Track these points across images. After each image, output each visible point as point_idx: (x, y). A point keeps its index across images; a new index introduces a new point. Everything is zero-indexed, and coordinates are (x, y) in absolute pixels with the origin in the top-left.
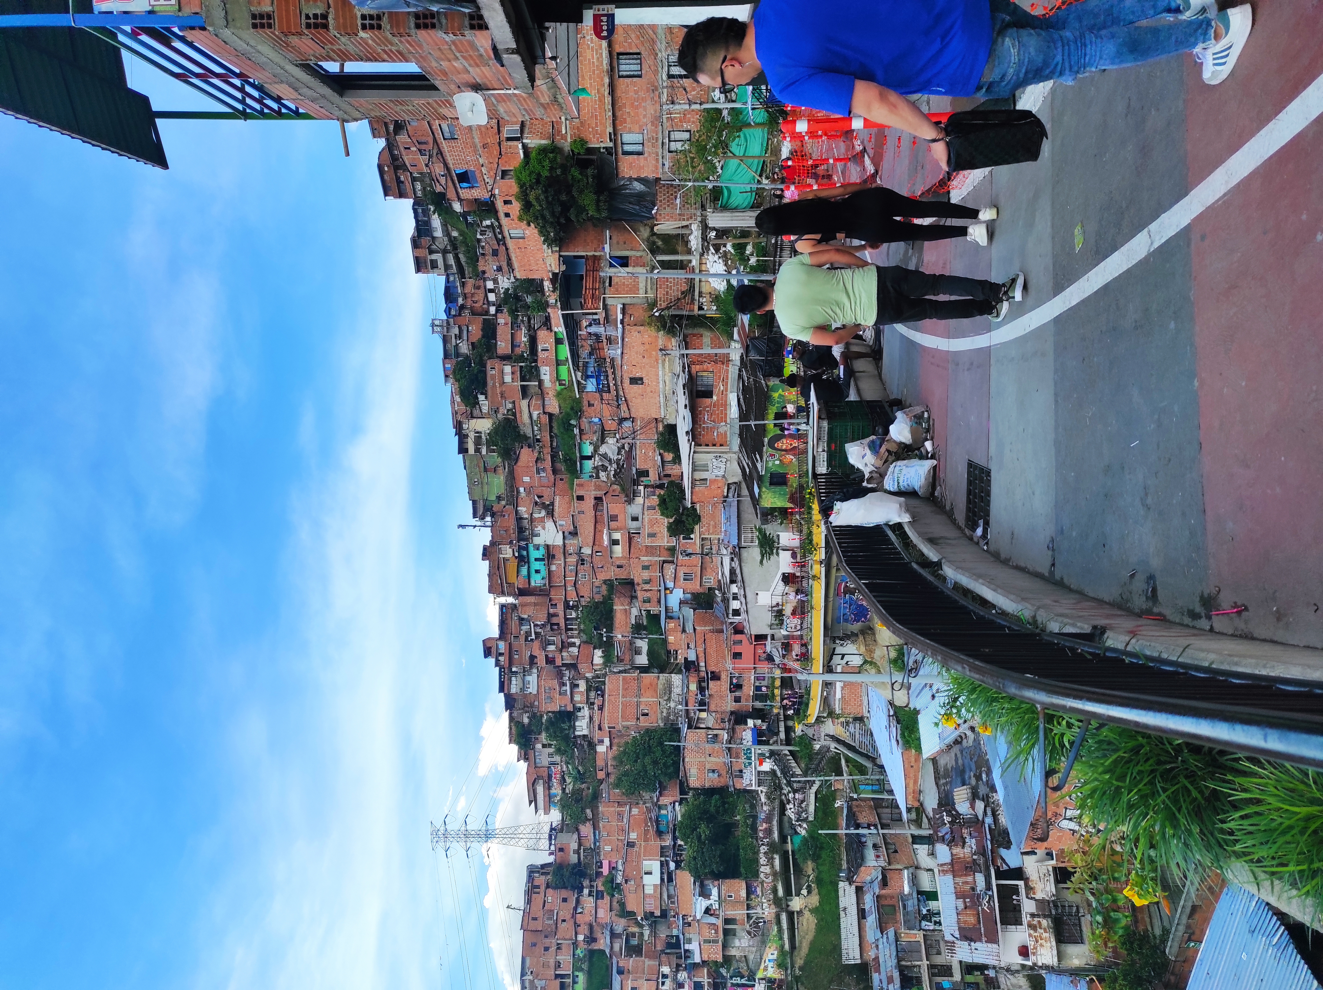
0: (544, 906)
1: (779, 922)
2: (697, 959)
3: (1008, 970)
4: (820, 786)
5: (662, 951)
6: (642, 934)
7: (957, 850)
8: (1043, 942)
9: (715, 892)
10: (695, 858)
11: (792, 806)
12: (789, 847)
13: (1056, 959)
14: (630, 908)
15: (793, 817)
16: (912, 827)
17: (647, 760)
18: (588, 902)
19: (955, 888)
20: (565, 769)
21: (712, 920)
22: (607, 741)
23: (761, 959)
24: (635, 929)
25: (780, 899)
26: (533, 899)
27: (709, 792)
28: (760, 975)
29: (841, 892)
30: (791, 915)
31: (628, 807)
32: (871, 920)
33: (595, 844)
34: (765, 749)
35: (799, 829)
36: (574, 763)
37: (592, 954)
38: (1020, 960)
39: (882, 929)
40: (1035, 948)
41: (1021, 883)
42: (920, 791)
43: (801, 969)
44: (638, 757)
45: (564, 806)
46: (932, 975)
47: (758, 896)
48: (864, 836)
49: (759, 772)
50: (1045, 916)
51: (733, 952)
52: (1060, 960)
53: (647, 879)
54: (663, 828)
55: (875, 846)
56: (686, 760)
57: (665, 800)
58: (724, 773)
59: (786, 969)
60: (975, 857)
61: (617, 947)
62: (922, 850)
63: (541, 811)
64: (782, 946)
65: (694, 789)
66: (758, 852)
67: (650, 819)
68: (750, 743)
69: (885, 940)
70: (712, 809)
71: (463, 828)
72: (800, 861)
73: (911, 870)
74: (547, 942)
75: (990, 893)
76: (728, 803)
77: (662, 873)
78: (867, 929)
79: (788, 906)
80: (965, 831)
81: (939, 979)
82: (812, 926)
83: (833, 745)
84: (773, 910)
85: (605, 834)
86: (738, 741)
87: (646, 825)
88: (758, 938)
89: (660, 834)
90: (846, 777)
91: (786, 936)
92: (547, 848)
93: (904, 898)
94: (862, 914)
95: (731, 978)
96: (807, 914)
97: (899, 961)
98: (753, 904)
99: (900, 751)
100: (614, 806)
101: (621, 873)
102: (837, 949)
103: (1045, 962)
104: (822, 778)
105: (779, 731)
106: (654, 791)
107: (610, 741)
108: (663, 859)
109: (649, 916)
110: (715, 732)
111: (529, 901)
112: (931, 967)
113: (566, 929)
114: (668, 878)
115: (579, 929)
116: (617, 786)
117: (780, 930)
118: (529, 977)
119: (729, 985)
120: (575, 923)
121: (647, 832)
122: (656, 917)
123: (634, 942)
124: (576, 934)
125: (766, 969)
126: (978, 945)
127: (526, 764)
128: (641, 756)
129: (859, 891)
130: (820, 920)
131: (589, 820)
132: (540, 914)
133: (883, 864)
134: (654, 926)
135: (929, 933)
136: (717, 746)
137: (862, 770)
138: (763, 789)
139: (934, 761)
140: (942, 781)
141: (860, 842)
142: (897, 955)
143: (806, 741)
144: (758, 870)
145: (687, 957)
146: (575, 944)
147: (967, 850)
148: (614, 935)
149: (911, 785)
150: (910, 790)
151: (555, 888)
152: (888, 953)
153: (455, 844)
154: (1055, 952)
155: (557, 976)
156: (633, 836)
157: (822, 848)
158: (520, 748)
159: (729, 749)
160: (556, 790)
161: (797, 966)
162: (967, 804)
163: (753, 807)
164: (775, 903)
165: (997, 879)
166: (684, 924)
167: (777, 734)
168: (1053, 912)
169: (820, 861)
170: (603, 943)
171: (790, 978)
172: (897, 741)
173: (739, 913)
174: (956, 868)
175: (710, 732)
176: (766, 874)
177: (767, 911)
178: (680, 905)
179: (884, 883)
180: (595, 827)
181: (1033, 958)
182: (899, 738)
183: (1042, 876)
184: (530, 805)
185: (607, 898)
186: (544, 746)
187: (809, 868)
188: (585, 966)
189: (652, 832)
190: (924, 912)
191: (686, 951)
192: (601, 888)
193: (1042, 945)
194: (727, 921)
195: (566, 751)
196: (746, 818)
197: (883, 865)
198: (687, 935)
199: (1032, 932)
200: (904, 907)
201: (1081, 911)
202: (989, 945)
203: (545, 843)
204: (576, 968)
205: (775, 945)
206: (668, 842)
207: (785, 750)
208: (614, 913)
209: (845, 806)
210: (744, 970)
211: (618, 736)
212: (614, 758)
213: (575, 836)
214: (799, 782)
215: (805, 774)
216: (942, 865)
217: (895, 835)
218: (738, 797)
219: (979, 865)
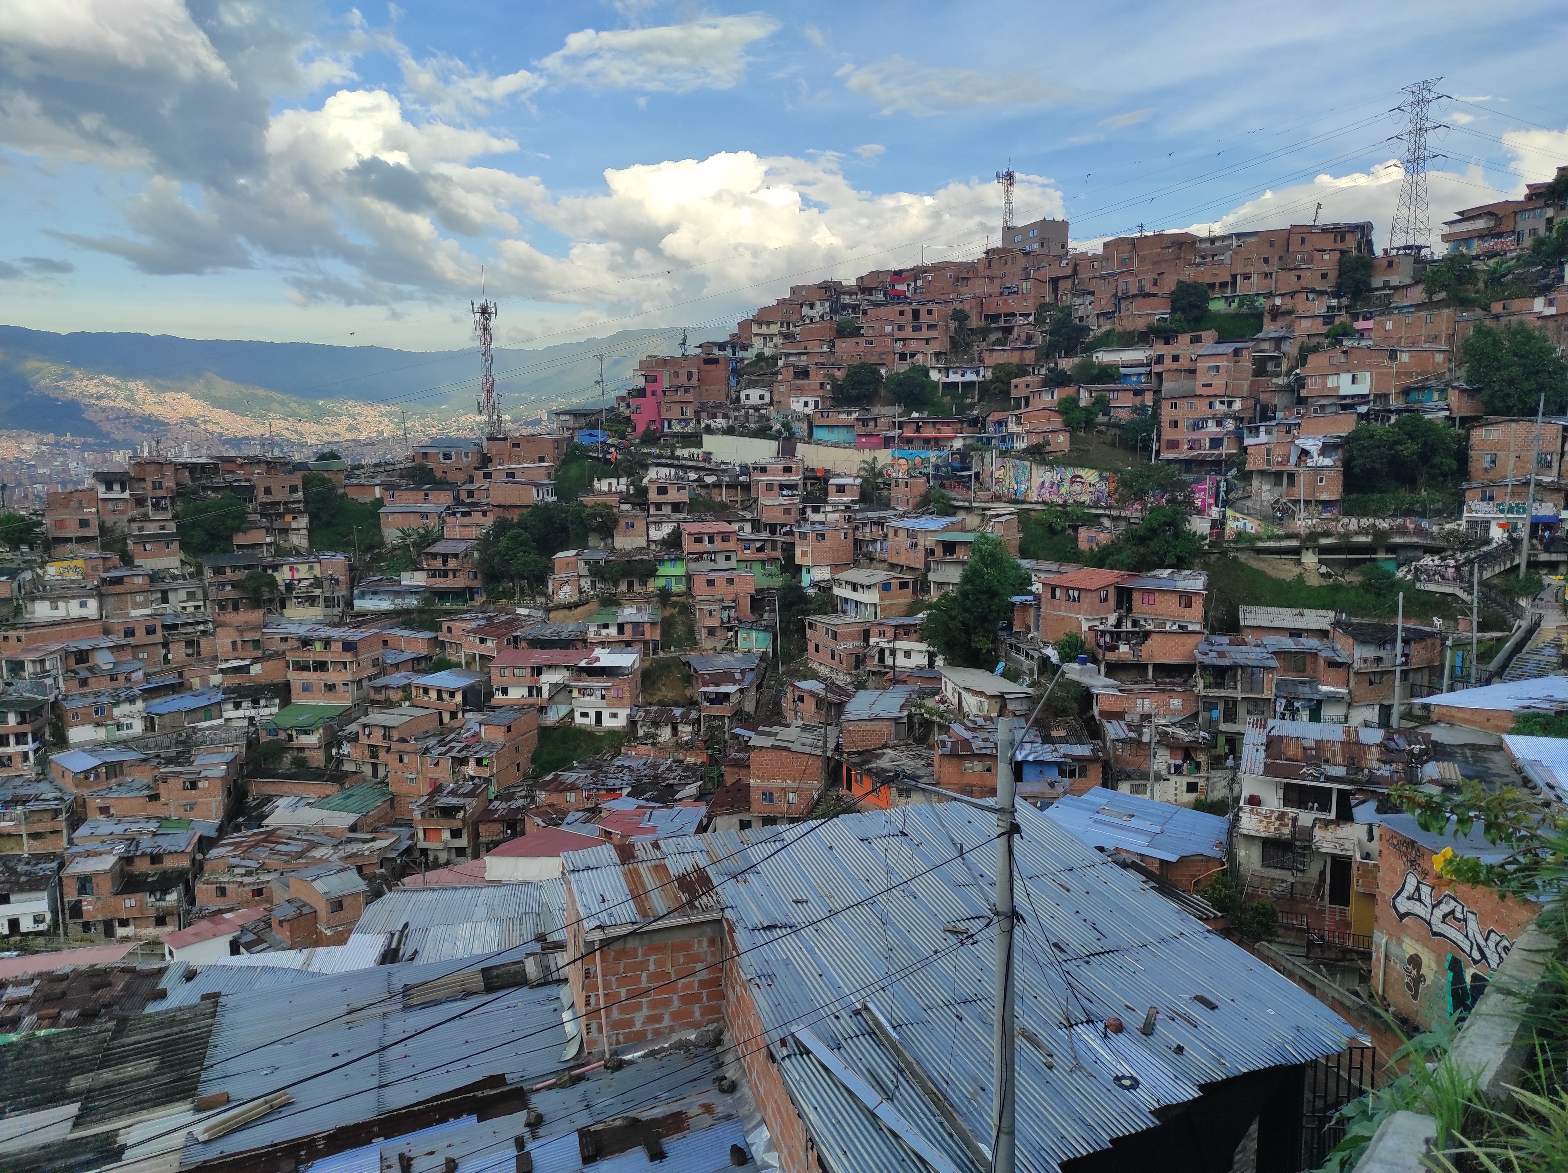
0: (1318, 251)
1: (1289, 536)
2: (1247, 441)
3: (1233, 780)
4: (1463, 601)
5: (1258, 401)
6: (1278, 375)
7: (1375, 753)
8: (1265, 823)
9: (1328, 462)
10: (1372, 437)
11: (1436, 562)
12: (1381, 556)
13: (1246, 832)
14: (1312, 359)
15: (1421, 563)
16: (1402, 708)
17: (1516, 371)
18: (1319, 307)
19: (1328, 741)
20: (1509, 255)
21: (1293, 459)
22: (1552, 311)
23: (1247, 515)
24: (1284, 367)
25: (1316, 540)
26: (1327, 235)
27: (1462, 457)
28: (1229, 512)
29: (1322, 612)
30: (1296, 551)
31: (1446, 348)
32: (1288, 643)
33: (1396, 308)
34: (1523, 533)
35: (1404, 569)
36: (1518, 267)
37: (1258, 316)
38: (1245, 794)
39: (1276, 653)
40: (1258, 814)
41: (1333, 816)
42: (1452, 725)
43: (1235, 558)
44: (1521, 357)
45: (1450, 261)
46: (1226, 700)
47: (1321, 514)
48: (1394, 647)
49: (1489, 522)
50: (1293, 833)
51: (1255, 482)
52: (1245, 836)
53: (1346, 378)
54: (1414, 396)
55: (1379, 660)
56: (1513, 425)
57: (1453, 397)
58: (1490, 476)
59: (1235, 542)
60: (1366, 771)
61: (1265, 346)
62: (1372, 714)
63: (1447, 230)
64: (1260, 539)
65: (1467, 438)
66: (1376, 516)
67: (1427, 379)
68: (1534, 513)
69: (1265, 655)
70: (1437, 460)
71: (1429, 125)
72: (1363, 567)
73: (1347, 698)
74: (1275, 260)
75: (1322, 779)
76: (1445, 481)
77: (1353, 397)
78: (1278, 637)
79: (1307, 549)
80: (1400, 766)
81: (1221, 706)
82: (1282, 576)
83: (1524, 624)
84: (1303, 532)
85: (1409, 320)
86: (1539, 497)
87: (1418, 374)
88: (1270, 512)
89: (1406, 392)
90: (1476, 635)
91: (1272, 544)
92: (1394, 245)
93: (1313, 683)
94: (1295, 633)
95: (1226, 480)
96: (1297, 570)
97: (1241, 667)
98: (1311, 508)
99: (1513, 709)
100: (1448, 328)
101: (1355, 344)
102: (1257, 600)
103: (1243, 820)
104: (1475, 604)
105: (1551, 553)
106: (1469, 381)
107: (1552, 316)
108: (1372, 397)
109: (1301, 383)
110: (1555, 465)
111: (1325, 230)
112: (1235, 701)
113: (1289, 281)
114: (1347, 404)
115: (1288, 298)
116: (1480, 331)
117: (1279, 538)
118: (1234, 243)
119: (1218, 478)
120: (1296, 292)
121: (1409, 375)
122: (1299, 391)
123: (1270, 367)
124: (1282, 295)
125: (1236, 519)
126: (1262, 754)
127: (1522, 199)
128: (1523, 361)
129: (1323, 634)
130: (1289, 585)
131: (1430, 297)
132: (1308, 247)
133: (1357, 665)
134: (1288, 389)
135: (1272, 705)
136: (1533, 466)
137: (1485, 656)
138: (1463, 526)
139: (1499, 747)
140: (1468, 753)
141: (1386, 642)
142: (1248, 666)
143: (1534, 589)
144: (1352, 515)
145: (1250, 429)
146: (1270, 295)
147: (1375, 764)
148: (1278, 341)
149: (1460, 715)
150: (1454, 713)
151: (1340, 262)
152: (1250, 656)
153: (1407, 117)
154: (1253, 833)
155: (1234, 277)
156: (1405, 358)
157: (1378, 595)
158: (1549, 186)
159: (1527, 484)
160: (1477, 248)
161: (1238, 554)
162: (1436, 776)
163: (1438, 513)
164: (1311, 533)
165: (1339, 790)
166: (1290, 425)
167: (1547, 550)
168: (1298, 843)
169: (1361, 592)
170: (1270, 329)
171: (1225, 545)
172: (1528, 707)
173: (1301, 491)
174: (1354, 747)
175: (1556, 458)
176: (1348, 525)
177: (1302, 523)
178: (1313, 420)
179: (1332, 664)
180: (1419, 306)
181: (1247, 808)
182: (1531, 710)
183: (1342, 841)
184: (1458, 213)
185: (1324, 330)
186: (1550, 221)
187: (1354, 578)
188: (1244, 310)
189: (1408, 382)
190: (1297, 704)
191: (1257, 429)
192: (1337, 321)
193: (1261, 821)
194: (1292, 476)
195: (1538, 254)
196: (1423, 504)
197: (1355, 665)
198: (1276, 429)
199: (1276, 814)
200: (1303, 683)
201: (1299, 874)
202: (1262, 765)
203: (1400, 241)
204: (1242, 298)
205: (1261, 531)
206: (1394, 403)
207: (1521, 560)
208: (1306, 339)
209: (1435, 630)
210: (1233, 496)
211: (1559, 327)
212: (1521, 324)
213: (1408, 281)
214: (1471, 574)
215: (1481, 583)
216: (1357, 731)
217: (1393, 686)
218: (1453, 494)
219: (1356, 774)
